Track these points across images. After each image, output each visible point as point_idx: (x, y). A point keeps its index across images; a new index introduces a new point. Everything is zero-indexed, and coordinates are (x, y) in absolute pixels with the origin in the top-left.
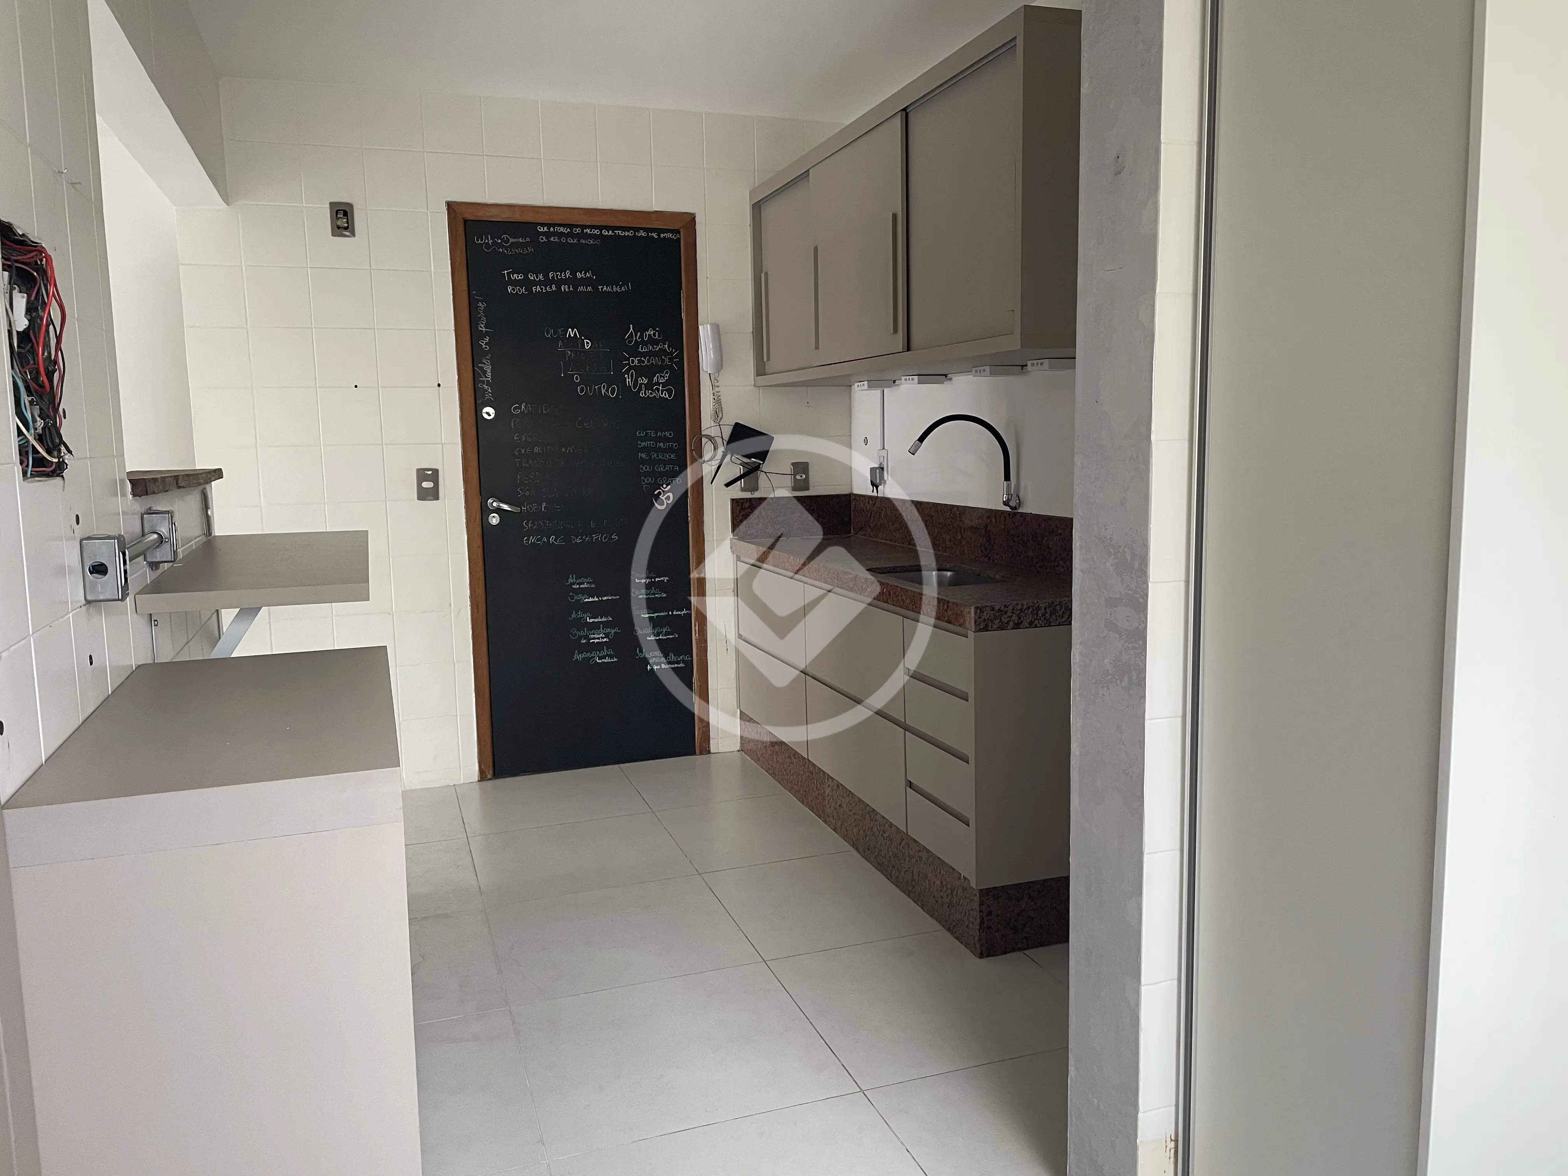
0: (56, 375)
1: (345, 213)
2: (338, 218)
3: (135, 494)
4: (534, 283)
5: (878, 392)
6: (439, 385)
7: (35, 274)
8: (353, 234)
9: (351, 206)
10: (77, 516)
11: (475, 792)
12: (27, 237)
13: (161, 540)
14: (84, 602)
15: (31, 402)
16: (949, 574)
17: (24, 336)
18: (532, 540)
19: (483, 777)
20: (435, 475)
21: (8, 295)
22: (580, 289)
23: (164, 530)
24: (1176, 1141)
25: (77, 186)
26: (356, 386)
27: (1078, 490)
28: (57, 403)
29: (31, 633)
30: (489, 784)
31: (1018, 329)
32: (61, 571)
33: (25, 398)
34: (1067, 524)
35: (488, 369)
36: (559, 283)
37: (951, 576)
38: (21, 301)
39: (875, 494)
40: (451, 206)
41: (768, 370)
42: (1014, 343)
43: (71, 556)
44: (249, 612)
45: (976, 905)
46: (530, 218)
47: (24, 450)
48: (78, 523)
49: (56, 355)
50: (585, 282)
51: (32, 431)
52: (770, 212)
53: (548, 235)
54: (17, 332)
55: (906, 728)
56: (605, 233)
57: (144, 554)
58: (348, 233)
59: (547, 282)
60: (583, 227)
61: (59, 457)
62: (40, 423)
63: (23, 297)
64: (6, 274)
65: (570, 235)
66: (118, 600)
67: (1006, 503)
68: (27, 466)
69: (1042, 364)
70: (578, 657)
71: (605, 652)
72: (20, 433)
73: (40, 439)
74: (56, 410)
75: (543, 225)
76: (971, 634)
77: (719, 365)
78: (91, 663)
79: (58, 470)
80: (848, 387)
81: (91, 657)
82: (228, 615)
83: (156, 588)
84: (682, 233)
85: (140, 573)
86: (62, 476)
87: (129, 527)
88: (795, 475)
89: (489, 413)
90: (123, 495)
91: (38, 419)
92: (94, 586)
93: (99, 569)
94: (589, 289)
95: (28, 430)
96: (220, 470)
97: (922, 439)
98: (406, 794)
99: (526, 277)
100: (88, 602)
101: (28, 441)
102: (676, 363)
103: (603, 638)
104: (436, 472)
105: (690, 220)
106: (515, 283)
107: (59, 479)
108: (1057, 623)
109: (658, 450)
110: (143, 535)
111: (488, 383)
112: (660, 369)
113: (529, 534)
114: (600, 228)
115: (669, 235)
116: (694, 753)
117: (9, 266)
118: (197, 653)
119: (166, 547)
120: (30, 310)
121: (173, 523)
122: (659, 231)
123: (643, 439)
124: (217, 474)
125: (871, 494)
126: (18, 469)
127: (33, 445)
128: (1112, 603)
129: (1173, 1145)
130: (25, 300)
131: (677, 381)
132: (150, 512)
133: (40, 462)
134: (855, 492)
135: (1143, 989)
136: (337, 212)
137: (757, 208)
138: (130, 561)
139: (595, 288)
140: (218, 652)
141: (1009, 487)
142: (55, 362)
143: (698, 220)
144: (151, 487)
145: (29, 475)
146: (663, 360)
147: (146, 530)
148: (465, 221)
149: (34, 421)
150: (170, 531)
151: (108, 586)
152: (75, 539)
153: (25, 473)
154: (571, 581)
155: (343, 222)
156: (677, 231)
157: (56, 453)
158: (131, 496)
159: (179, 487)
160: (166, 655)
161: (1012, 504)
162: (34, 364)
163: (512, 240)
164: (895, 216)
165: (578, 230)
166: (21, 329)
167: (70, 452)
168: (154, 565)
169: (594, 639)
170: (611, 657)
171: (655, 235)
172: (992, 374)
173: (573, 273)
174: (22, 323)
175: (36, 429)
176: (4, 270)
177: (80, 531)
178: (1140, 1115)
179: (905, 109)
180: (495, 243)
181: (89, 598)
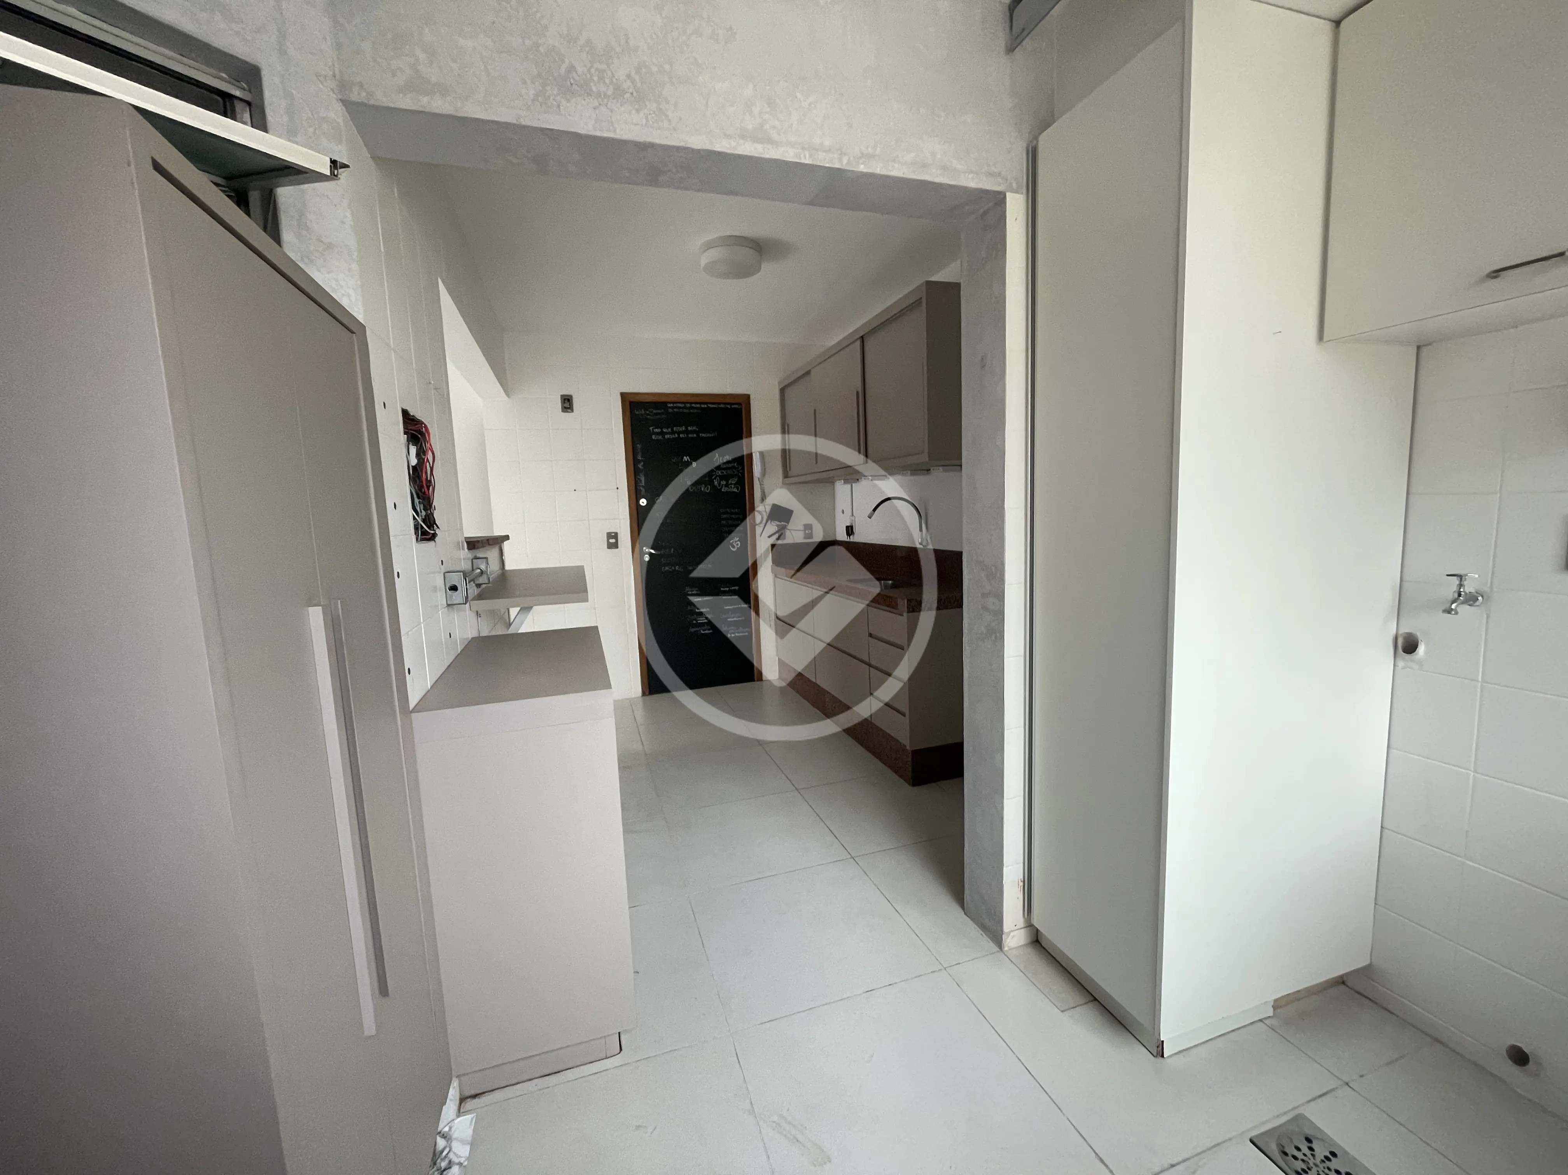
0: (431, 488)
1: (569, 400)
2: (564, 403)
3: (469, 549)
4: (666, 433)
5: (849, 486)
6: (618, 488)
7: (419, 436)
8: (572, 411)
9: (571, 396)
10: (442, 561)
11: (640, 702)
12: (415, 417)
13: (482, 572)
14: (446, 605)
15: (419, 502)
16: (890, 582)
17: (415, 468)
18: (667, 568)
19: (644, 694)
20: (615, 536)
21: (407, 447)
22: (690, 436)
23: (483, 567)
24: (1024, 882)
25: (438, 390)
26: (575, 490)
27: (965, 536)
28: (431, 502)
29: (422, 621)
30: (648, 698)
31: (926, 451)
32: (435, 589)
33: (417, 501)
34: (959, 555)
35: (643, 479)
36: (679, 433)
37: (892, 584)
38: (413, 450)
39: (849, 540)
40: (623, 395)
41: (789, 475)
42: (925, 458)
43: (439, 582)
44: (525, 609)
45: (910, 759)
46: (664, 399)
47: (417, 527)
48: (442, 564)
49: (431, 478)
50: (693, 432)
51: (420, 518)
52: (789, 392)
53: (672, 408)
54: (412, 466)
55: (870, 665)
56: (703, 406)
57: (473, 580)
58: (570, 411)
59: (673, 432)
60: (691, 403)
61: (434, 530)
62: (424, 513)
63: (415, 448)
64: (406, 436)
65: (685, 408)
66: (463, 604)
67: (921, 544)
68: (418, 535)
69: (939, 469)
70: (692, 630)
71: (706, 627)
72: (414, 518)
73: (424, 521)
74: (431, 506)
75: (670, 403)
76: (905, 614)
77: (764, 472)
78: (450, 637)
79: (433, 537)
80: (833, 483)
81: (450, 634)
82: (514, 611)
83: (480, 597)
84: (743, 405)
85: (473, 591)
86: (435, 541)
87: (466, 566)
88: (805, 531)
89: (643, 502)
90: (463, 549)
91: (423, 511)
92: (451, 596)
93: (454, 588)
94: (695, 435)
95: (418, 516)
96: (508, 536)
97: (875, 510)
98: (616, 703)
99: (662, 430)
100: (449, 605)
101: (419, 522)
102: (741, 473)
103: (704, 620)
104: (616, 534)
105: (748, 397)
106: (658, 434)
107: (433, 541)
108: (951, 607)
109: (731, 519)
110: (473, 570)
111: (643, 486)
112: (733, 476)
113: (665, 565)
114: (700, 403)
115: (736, 406)
116: (754, 681)
117: (408, 432)
118: (500, 631)
119: (485, 577)
120: (418, 455)
121: (488, 564)
122: (731, 404)
123: (724, 513)
124: (507, 538)
125: (847, 540)
126: (414, 537)
127: (421, 525)
128: (984, 595)
129: (1022, 883)
130: (415, 449)
131: (741, 482)
132: (476, 558)
133: (424, 533)
134: (838, 539)
135: (1005, 801)
136: (565, 399)
137: (782, 391)
138: (469, 583)
139: (698, 435)
140: (511, 631)
141: (922, 535)
142: (430, 481)
143: (752, 397)
144: (477, 545)
145: (419, 539)
146: (734, 472)
147: (475, 568)
148: (631, 403)
149: (421, 512)
150: (487, 567)
151: (458, 597)
152: (440, 572)
153: (417, 539)
154: (687, 590)
155: (567, 405)
156: (740, 404)
157: (432, 528)
158: (467, 550)
159: (489, 545)
160: (484, 633)
161: (924, 544)
162: (420, 482)
163: (654, 411)
164: (858, 393)
165: (688, 405)
166: (414, 465)
167: (438, 527)
168: (478, 586)
169: (700, 620)
170: (709, 630)
171: (729, 406)
172: (912, 474)
173: (686, 428)
174: (414, 461)
175: (421, 516)
176: (405, 434)
177: (444, 569)
178: (1005, 869)
179: (862, 337)
180: (645, 413)
181: (448, 603)
